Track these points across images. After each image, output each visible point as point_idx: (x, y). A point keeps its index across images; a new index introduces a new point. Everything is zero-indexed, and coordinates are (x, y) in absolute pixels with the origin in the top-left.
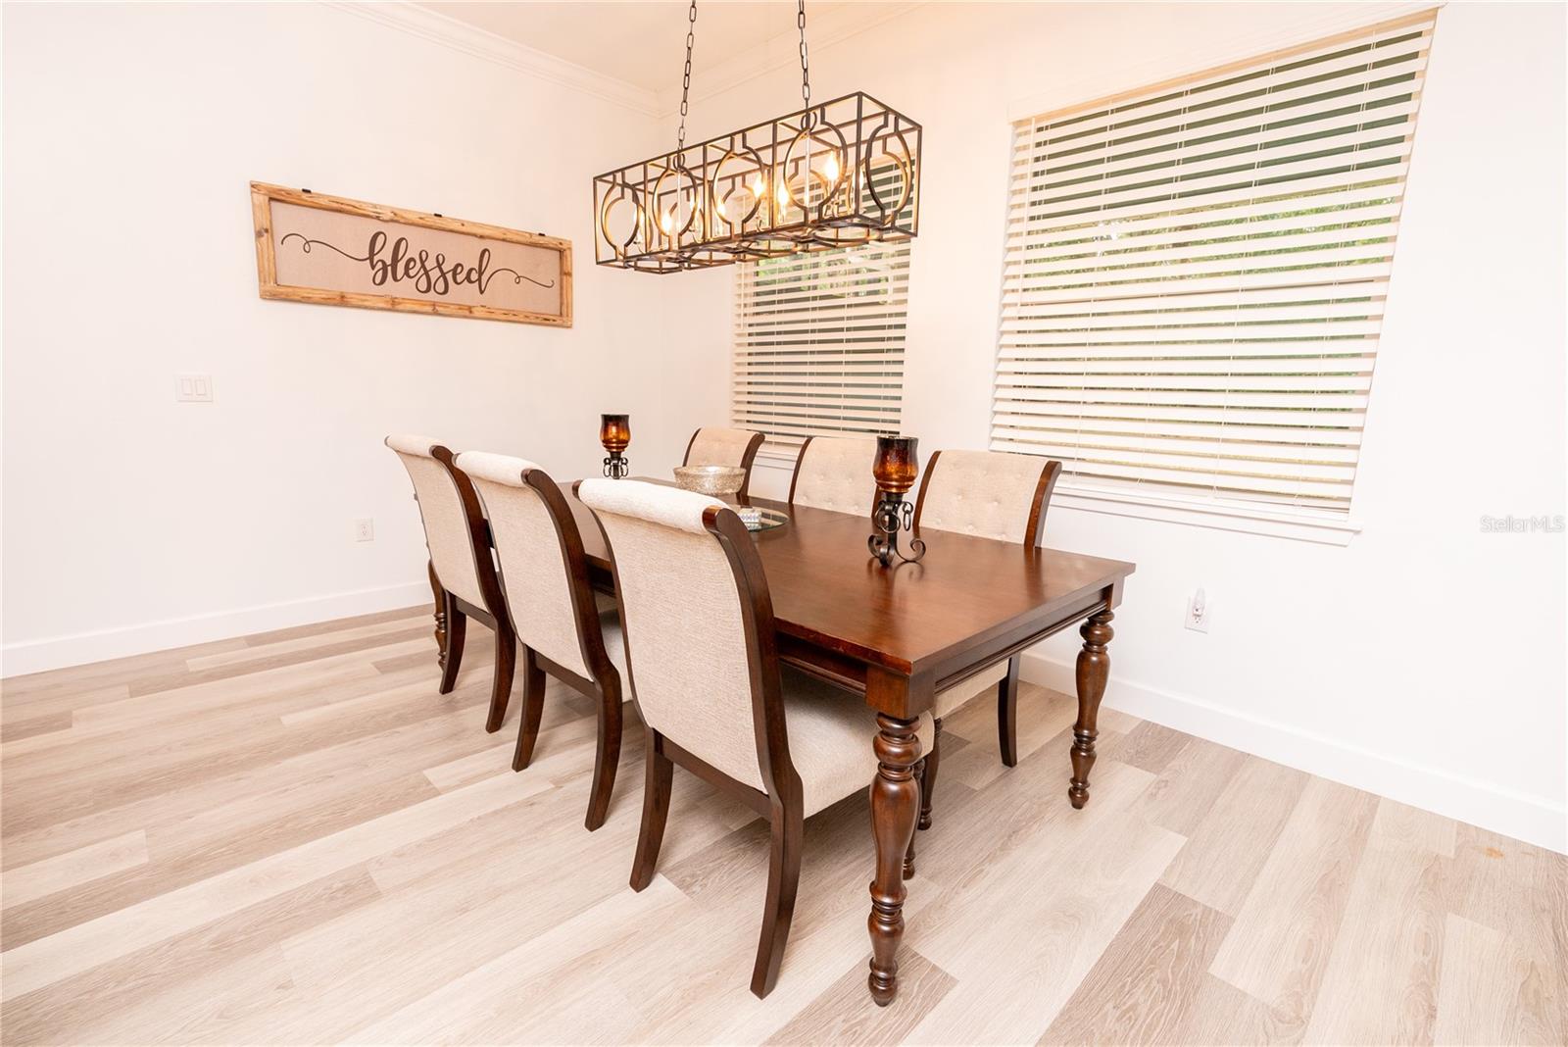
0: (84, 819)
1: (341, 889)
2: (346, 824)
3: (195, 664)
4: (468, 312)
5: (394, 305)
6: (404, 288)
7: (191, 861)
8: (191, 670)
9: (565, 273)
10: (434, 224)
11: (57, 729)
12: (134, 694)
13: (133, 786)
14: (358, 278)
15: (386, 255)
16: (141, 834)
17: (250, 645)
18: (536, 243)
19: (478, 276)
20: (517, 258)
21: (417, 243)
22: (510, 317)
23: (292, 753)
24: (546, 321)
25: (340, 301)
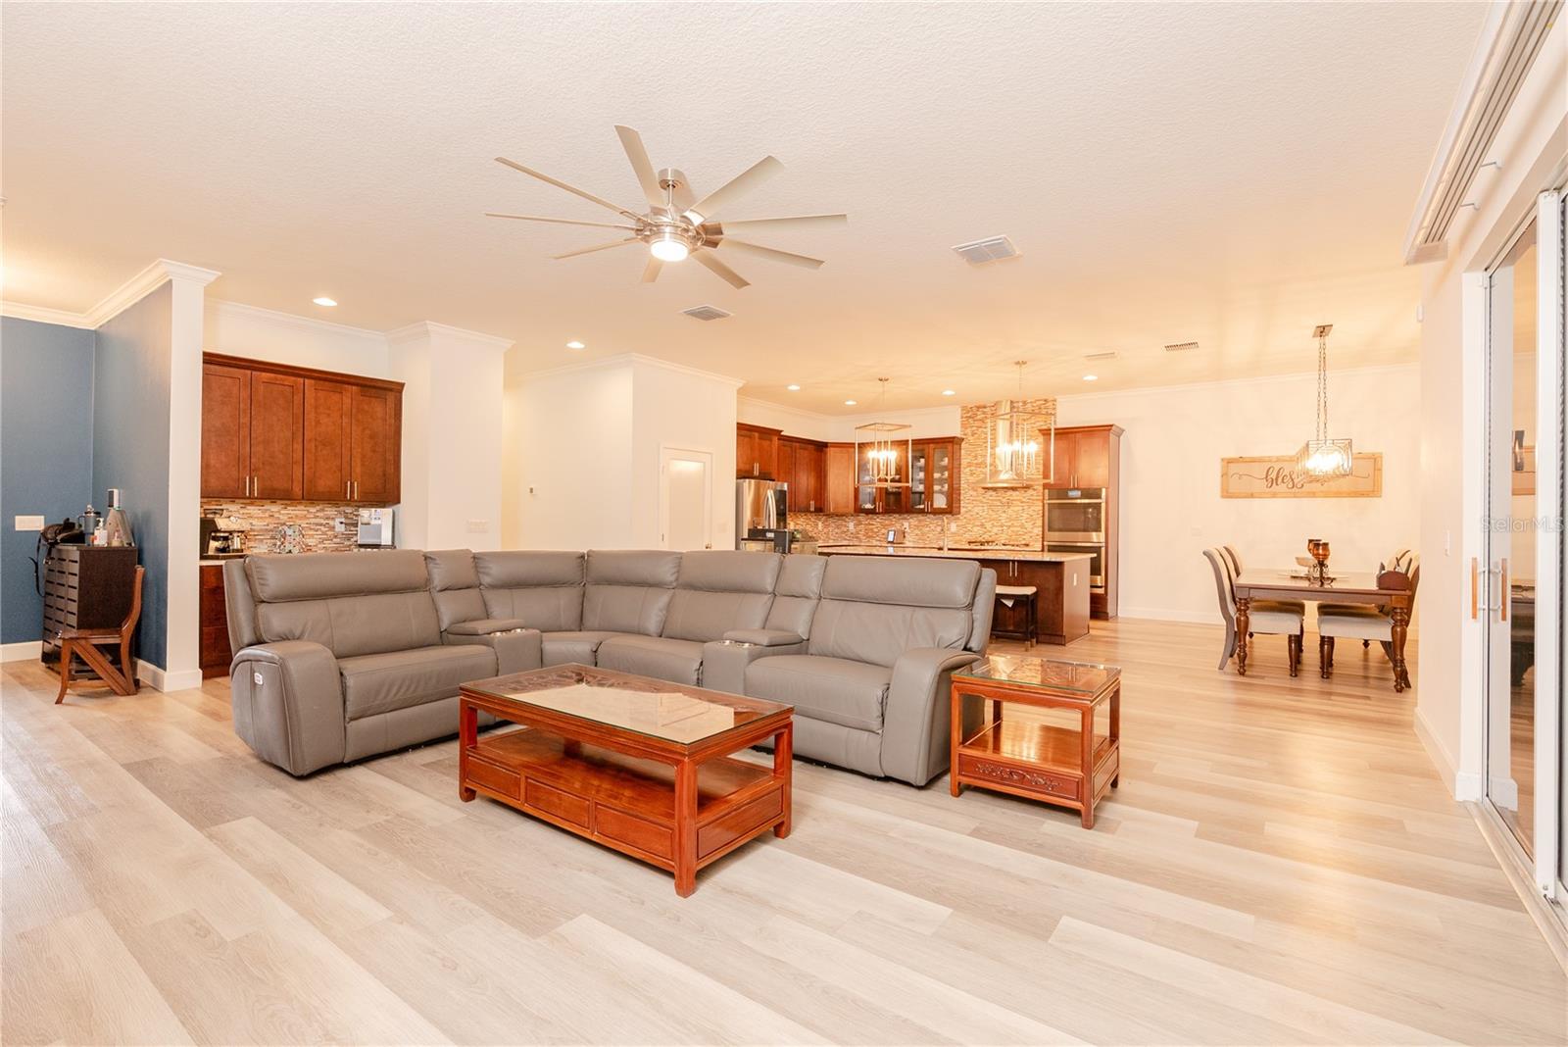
4: (1313, 495)
5: (1274, 495)
6: (1281, 488)
9: (1379, 470)
14: (1260, 486)
15: (1274, 476)
18: (1357, 457)
21: (1289, 468)
22: (1339, 495)
24: (1363, 494)
25: (1252, 496)
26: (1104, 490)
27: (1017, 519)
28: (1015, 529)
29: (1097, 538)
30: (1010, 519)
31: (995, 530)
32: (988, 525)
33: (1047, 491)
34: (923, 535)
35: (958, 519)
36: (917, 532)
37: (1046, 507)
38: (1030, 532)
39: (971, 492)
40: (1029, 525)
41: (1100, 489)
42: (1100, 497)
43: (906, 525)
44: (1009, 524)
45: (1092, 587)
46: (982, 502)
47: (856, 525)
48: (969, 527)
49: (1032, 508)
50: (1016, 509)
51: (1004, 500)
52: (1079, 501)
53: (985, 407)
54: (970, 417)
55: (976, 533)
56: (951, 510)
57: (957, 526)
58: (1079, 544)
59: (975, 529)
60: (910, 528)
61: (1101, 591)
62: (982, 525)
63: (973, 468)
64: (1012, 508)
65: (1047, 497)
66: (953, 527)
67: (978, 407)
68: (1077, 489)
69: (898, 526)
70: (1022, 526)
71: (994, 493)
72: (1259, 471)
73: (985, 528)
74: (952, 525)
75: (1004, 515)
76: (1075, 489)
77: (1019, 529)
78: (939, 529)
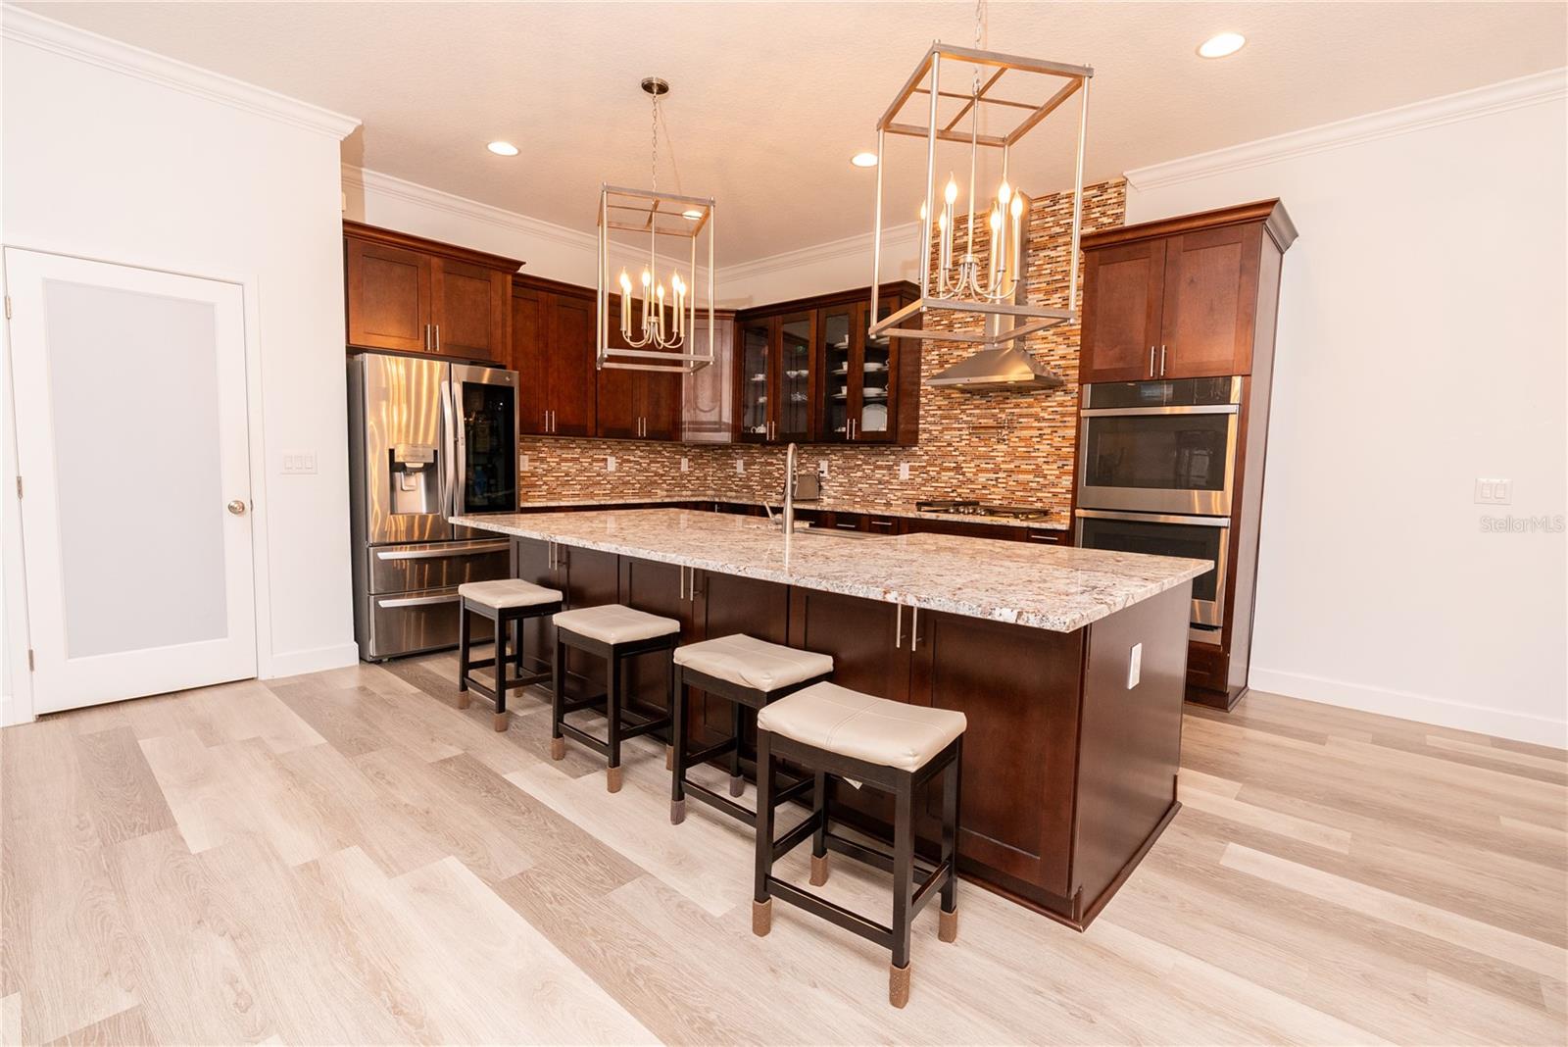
0: (1316, 805)
1: (1502, 976)
2: (1533, 934)
3: (1431, 740)
7: (1379, 873)
8: (1428, 743)
11: (1315, 742)
12: (1374, 742)
13: (1353, 803)
16: (1349, 836)
17: (1493, 746)
23: (1500, 850)
26: (1237, 381)
27: (1027, 457)
28: (1022, 477)
29: (1209, 506)
30: (1012, 455)
31: (982, 478)
32: (969, 469)
33: (1088, 388)
34: (851, 484)
35: (914, 455)
36: (841, 479)
37: (1086, 424)
38: (1054, 485)
39: (939, 400)
40: (1051, 471)
41: (1228, 379)
42: (1226, 401)
43: (824, 465)
44: (1012, 466)
45: (1193, 625)
46: (958, 419)
47: (747, 465)
48: (933, 471)
49: (1061, 433)
50: (1026, 433)
51: (1003, 414)
52: (1167, 410)
55: (946, 483)
56: (900, 437)
58: (1162, 519)
59: (945, 476)
60: (830, 471)
61: (1215, 638)
62: (958, 469)
63: (943, 352)
64: (1017, 433)
65: (1087, 401)
66: (904, 471)
68: (1166, 380)
69: (811, 467)
70: (1038, 472)
73: (963, 474)
74: (902, 465)
75: (1002, 447)
76: (1158, 381)
77: (1030, 477)
78: (879, 473)
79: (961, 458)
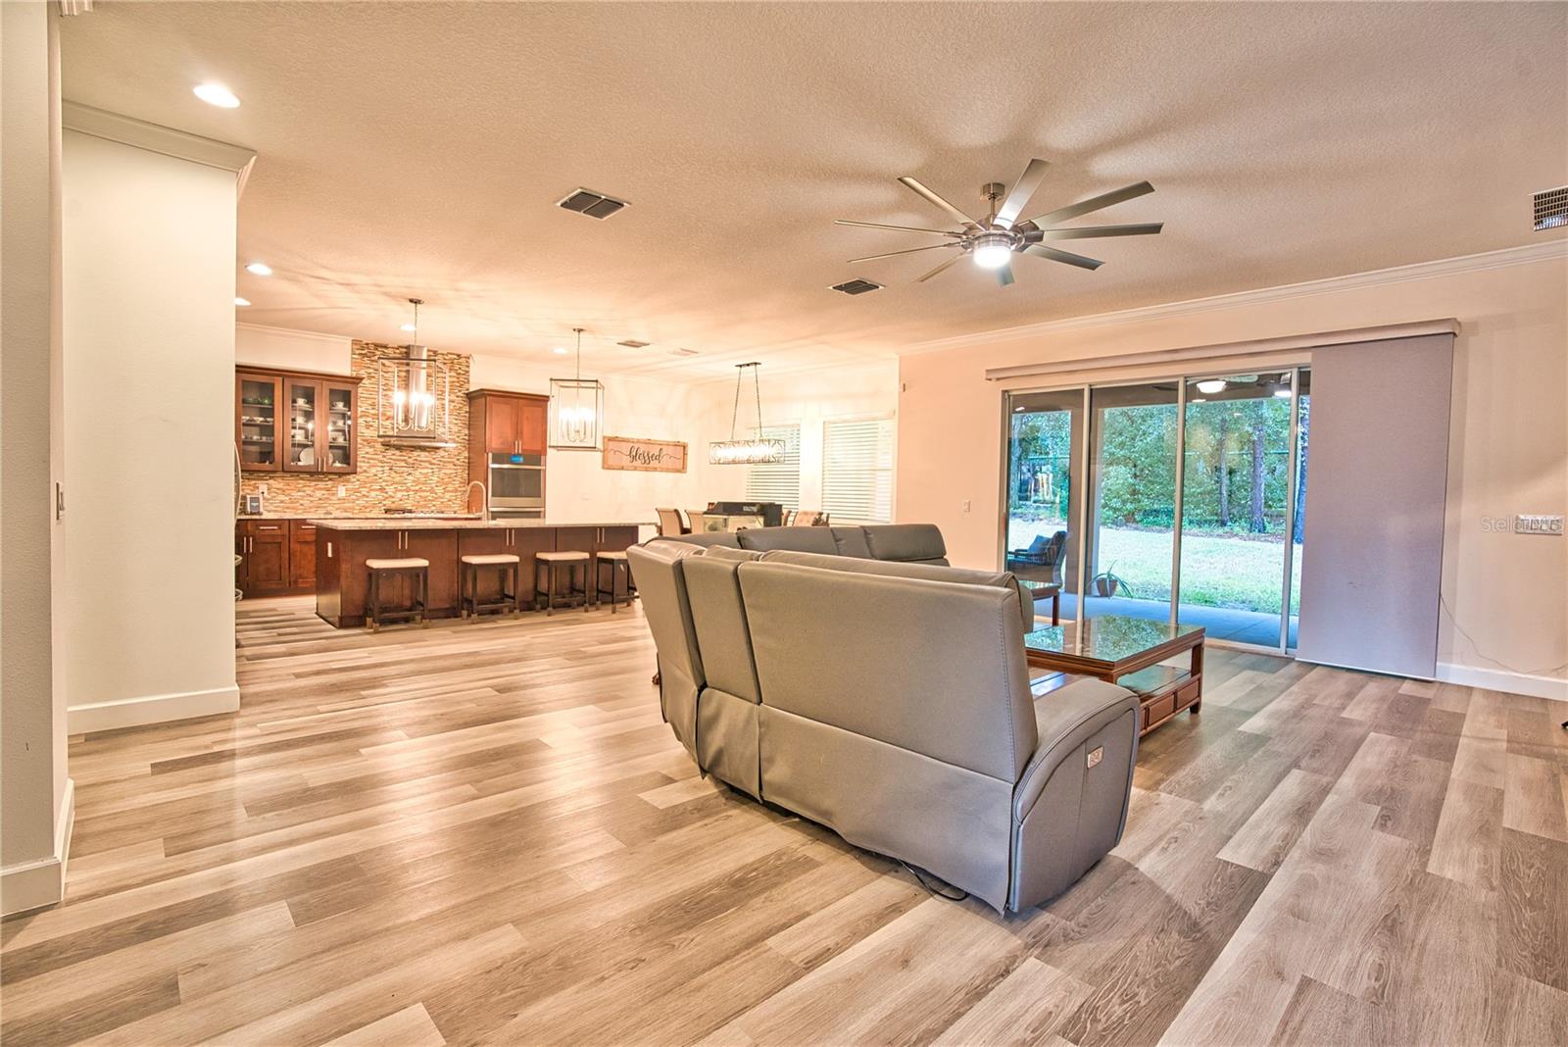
4: (655, 469)
5: (635, 469)
6: (638, 463)
9: (685, 454)
10: (648, 442)
14: (626, 461)
15: (634, 454)
18: (677, 445)
19: (658, 458)
20: (670, 450)
21: (643, 448)
22: (668, 470)
24: (678, 471)
25: (623, 468)
30: (417, 482)
32: (390, 489)
34: (293, 501)
35: (349, 481)
39: (368, 450)
43: (264, 487)
44: (417, 488)
46: (381, 462)
48: (364, 491)
51: (411, 461)
53: (386, 347)
54: (364, 355)
57: (347, 490)
59: (373, 494)
60: (269, 493)
62: (382, 489)
63: (369, 419)
66: (342, 492)
67: (377, 346)
70: (432, 491)
71: (398, 453)
72: (625, 448)
73: (386, 493)
74: (340, 488)
75: (410, 477)
76: (519, 455)
77: (428, 494)
78: (319, 494)
79: (384, 484)
